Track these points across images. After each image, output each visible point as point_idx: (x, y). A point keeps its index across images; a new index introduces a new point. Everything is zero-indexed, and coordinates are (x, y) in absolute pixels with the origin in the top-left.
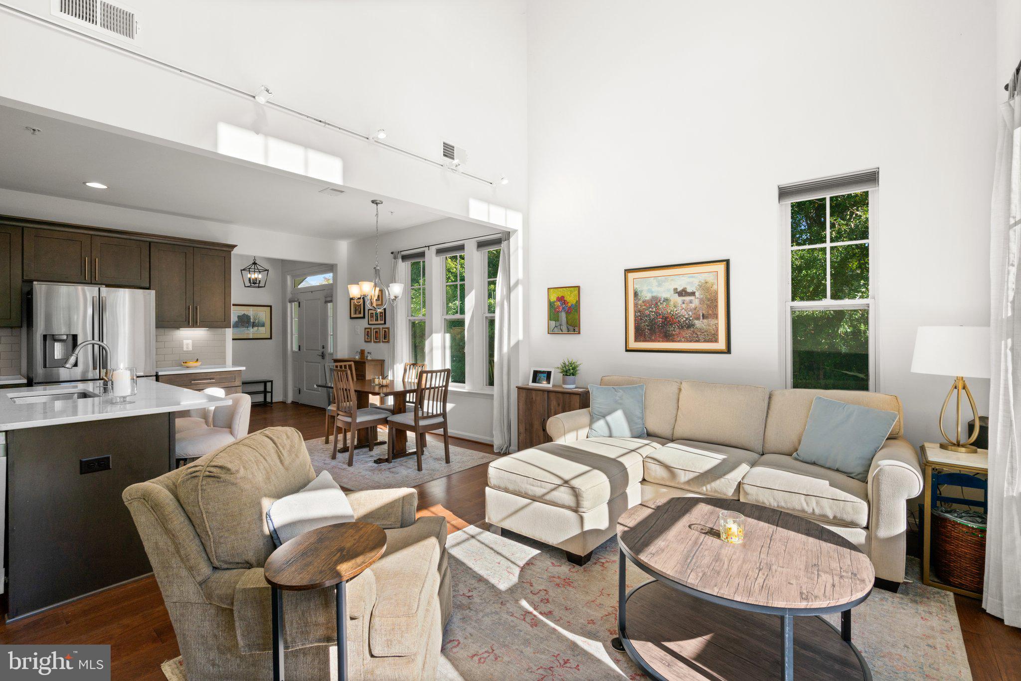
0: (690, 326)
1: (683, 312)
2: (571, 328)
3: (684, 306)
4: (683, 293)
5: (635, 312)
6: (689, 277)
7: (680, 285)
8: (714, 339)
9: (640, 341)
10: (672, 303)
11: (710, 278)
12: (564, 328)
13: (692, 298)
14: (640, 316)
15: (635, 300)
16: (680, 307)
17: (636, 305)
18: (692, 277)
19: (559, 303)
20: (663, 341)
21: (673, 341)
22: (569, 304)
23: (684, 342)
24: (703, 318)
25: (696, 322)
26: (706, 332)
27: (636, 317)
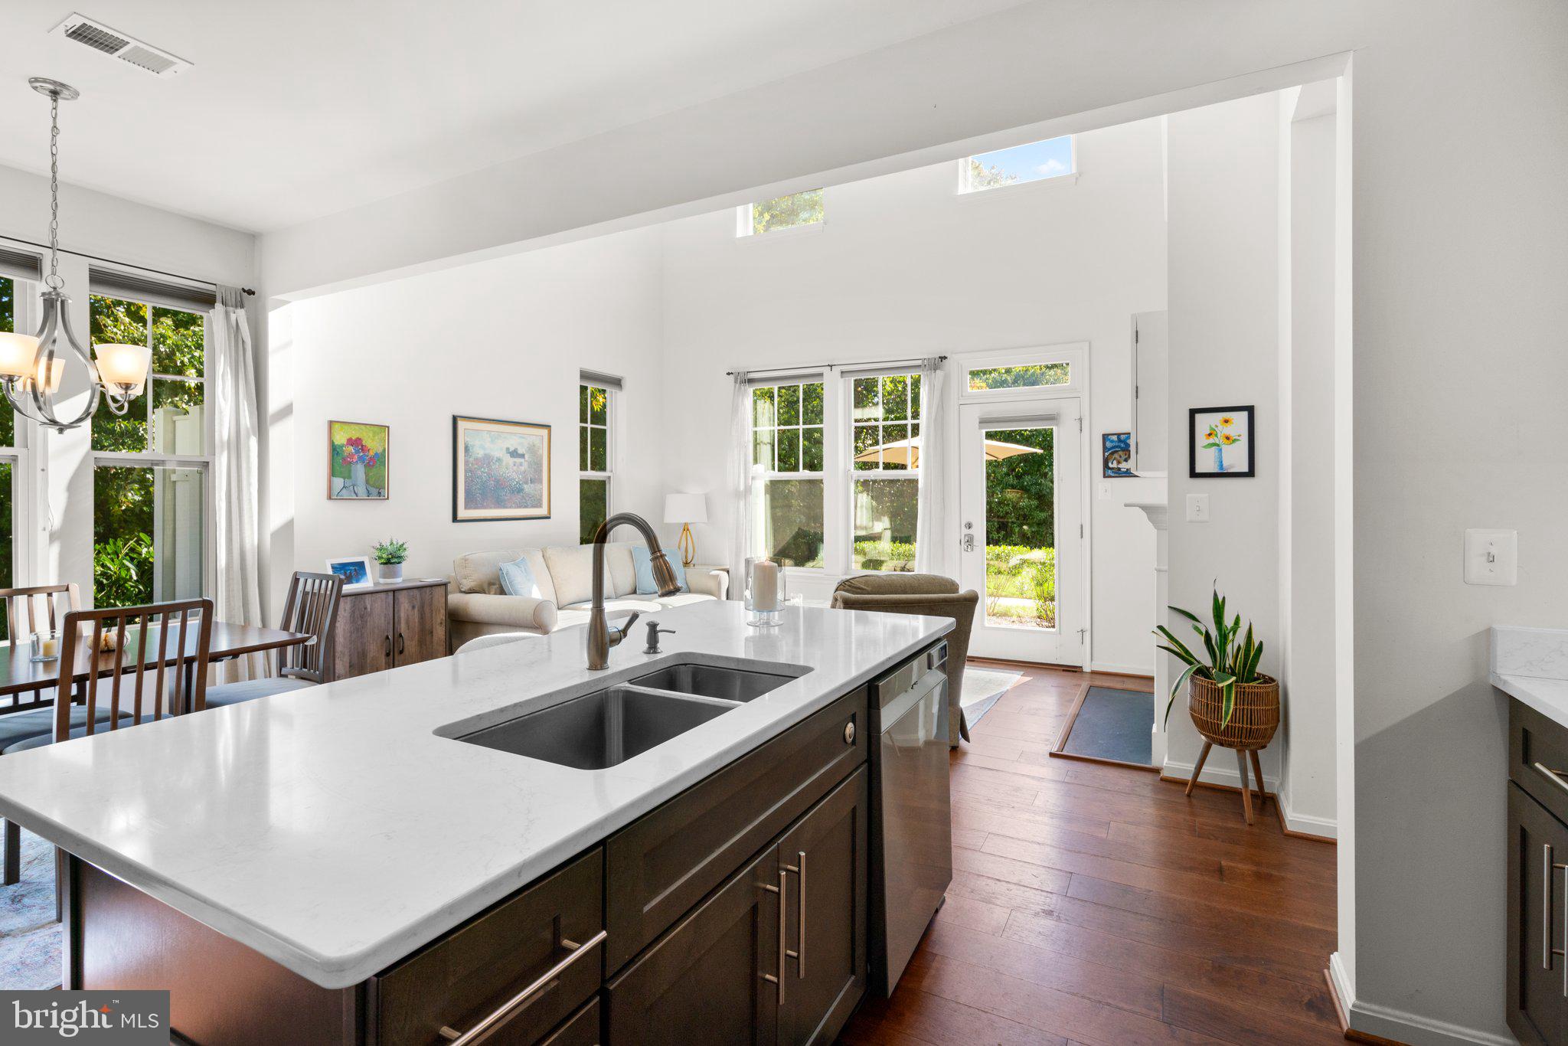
0: (520, 490)
1: (514, 476)
2: (374, 491)
3: (515, 468)
4: (514, 454)
5: (466, 471)
6: (521, 437)
7: (513, 443)
8: (539, 505)
9: (470, 508)
10: (504, 463)
11: (537, 442)
12: (361, 490)
13: (522, 460)
14: (471, 477)
15: (465, 456)
16: (511, 470)
17: (466, 463)
18: (524, 438)
19: (351, 449)
20: (495, 508)
21: (505, 507)
22: (372, 453)
23: (515, 508)
24: (531, 483)
25: (525, 486)
26: (533, 496)
27: (466, 477)
